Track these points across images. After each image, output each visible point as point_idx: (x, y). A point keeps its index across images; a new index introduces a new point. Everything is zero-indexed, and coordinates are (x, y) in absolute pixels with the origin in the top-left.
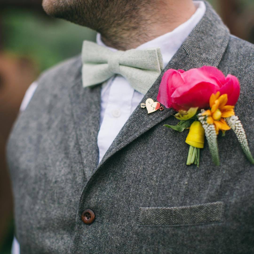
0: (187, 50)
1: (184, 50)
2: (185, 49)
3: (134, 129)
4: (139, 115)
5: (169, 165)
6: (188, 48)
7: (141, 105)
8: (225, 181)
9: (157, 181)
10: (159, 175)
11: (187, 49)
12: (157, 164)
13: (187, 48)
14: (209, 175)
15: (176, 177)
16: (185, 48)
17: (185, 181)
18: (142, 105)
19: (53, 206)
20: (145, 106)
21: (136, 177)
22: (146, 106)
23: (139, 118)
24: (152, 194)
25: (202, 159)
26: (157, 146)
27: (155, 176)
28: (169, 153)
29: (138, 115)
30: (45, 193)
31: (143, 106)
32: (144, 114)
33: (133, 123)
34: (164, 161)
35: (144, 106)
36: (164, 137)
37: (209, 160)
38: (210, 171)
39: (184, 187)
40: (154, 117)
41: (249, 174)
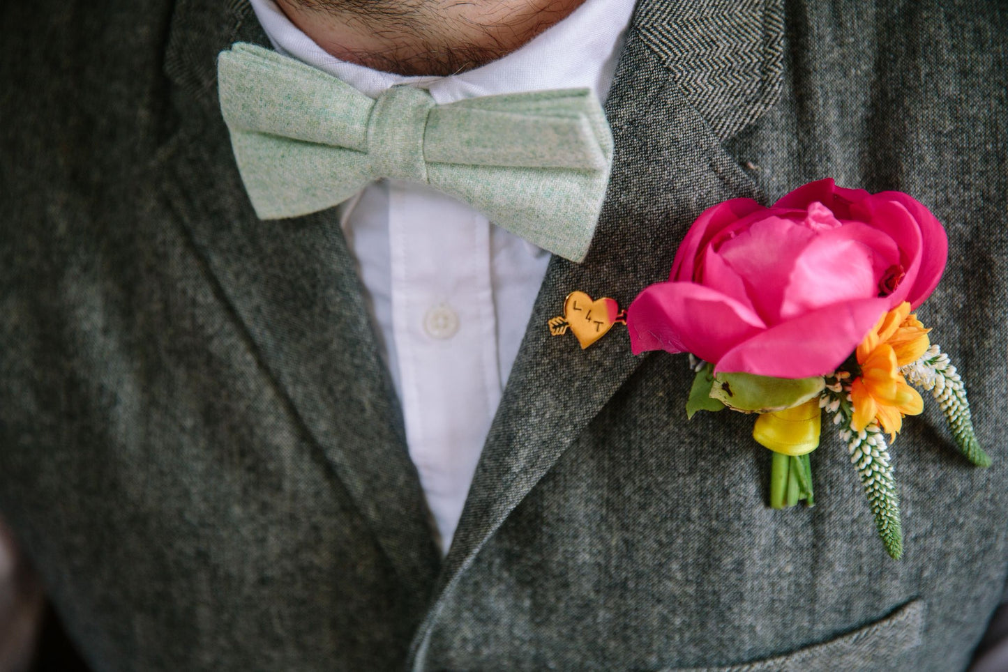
0: (664, 52)
1: (653, 51)
2: (657, 50)
3: (547, 416)
4: (551, 361)
5: (714, 523)
6: (664, 40)
7: (551, 326)
8: (916, 539)
9: (687, 580)
10: (690, 560)
11: (665, 48)
12: (670, 525)
13: (661, 41)
14: (855, 527)
15: (749, 557)
16: (655, 44)
17: (782, 563)
18: (555, 327)
19: (275, 655)
20: (566, 327)
21: (607, 572)
22: (567, 323)
23: (556, 371)
24: (684, 622)
25: (822, 479)
26: (652, 461)
27: (675, 566)
28: (704, 479)
29: (548, 364)
30: (226, 617)
31: (560, 326)
32: (569, 353)
33: (539, 398)
34: (695, 513)
35: (562, 328)
36: (667, 424)
37: (846, 478)
38: (856, 514)
39: (784, 583)
40: (607, 352)
41: (989, 496)
